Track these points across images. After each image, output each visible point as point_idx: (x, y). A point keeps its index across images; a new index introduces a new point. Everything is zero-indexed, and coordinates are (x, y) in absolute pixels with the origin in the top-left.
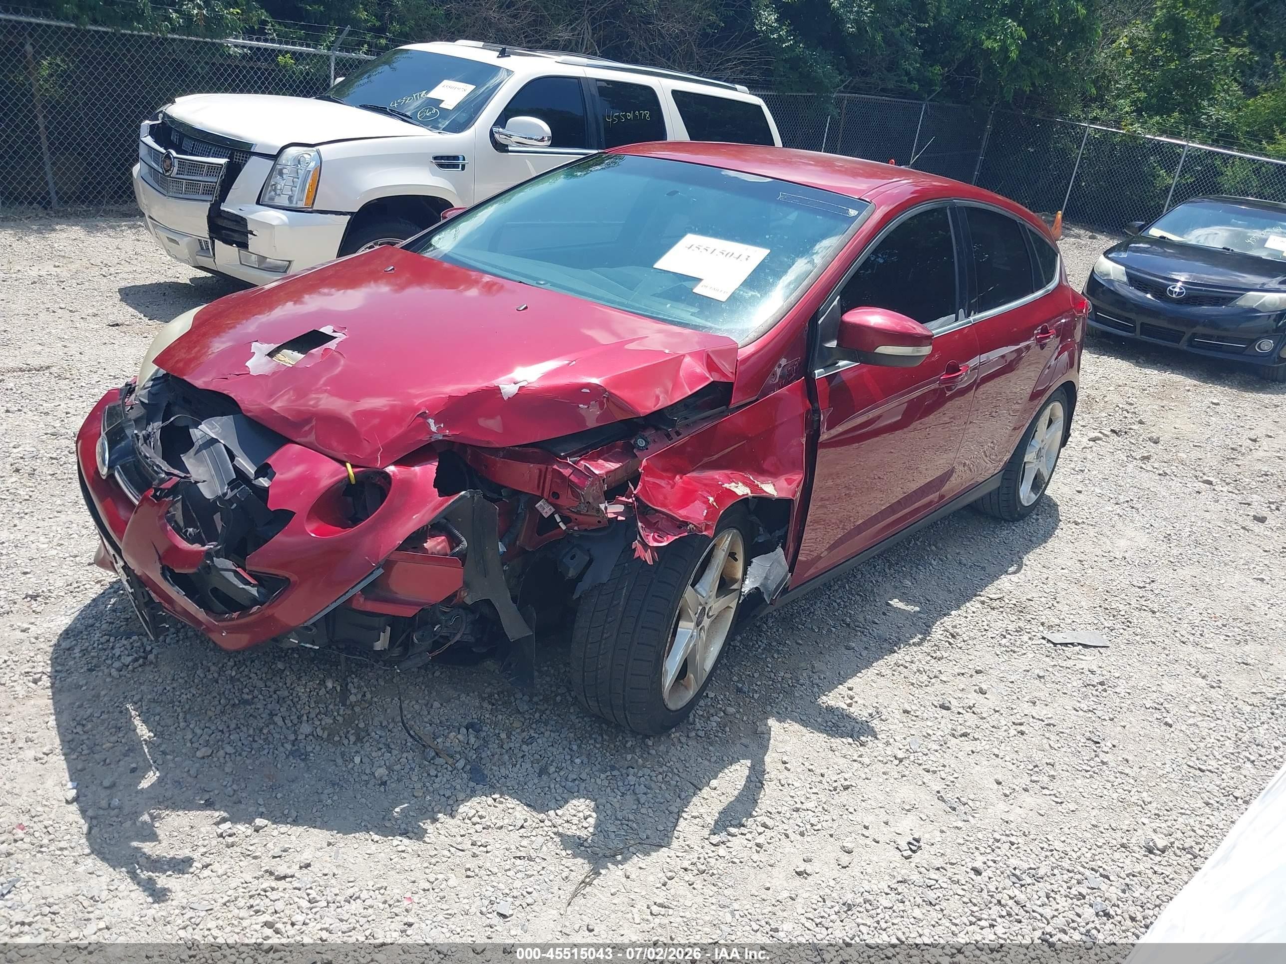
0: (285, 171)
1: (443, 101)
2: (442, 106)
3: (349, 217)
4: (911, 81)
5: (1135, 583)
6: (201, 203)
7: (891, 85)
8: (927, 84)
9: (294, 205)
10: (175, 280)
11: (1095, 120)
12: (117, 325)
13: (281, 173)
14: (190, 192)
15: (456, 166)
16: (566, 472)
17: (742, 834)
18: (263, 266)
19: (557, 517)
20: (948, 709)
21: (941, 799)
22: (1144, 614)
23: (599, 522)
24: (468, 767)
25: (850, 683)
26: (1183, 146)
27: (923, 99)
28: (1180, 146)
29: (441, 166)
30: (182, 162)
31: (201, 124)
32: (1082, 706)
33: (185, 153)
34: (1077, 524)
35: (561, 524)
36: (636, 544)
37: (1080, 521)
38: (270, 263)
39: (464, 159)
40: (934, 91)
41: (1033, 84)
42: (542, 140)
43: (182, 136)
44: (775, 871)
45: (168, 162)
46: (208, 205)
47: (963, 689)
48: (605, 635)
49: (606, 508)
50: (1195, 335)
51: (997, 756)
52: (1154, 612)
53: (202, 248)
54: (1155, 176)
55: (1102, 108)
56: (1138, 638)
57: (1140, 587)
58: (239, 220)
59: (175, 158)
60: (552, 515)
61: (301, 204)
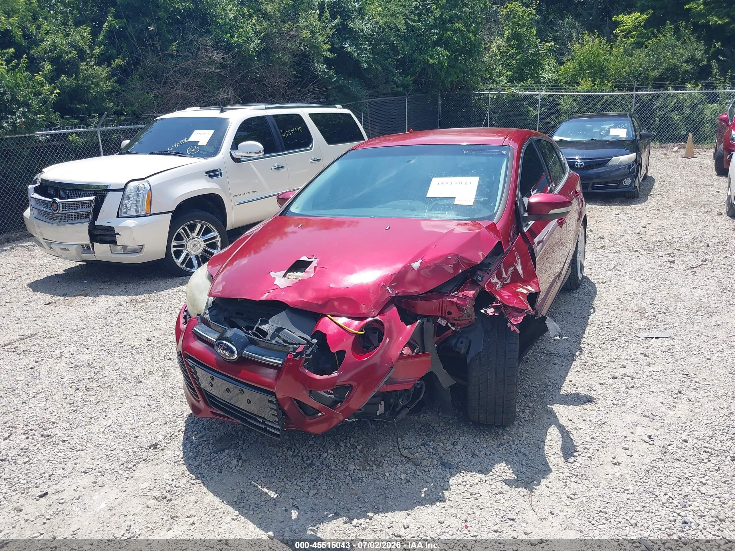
0: (130, 196)
1: (198, 142)
2: (199, 144)
3: (171, 214)
4: (397, 87)
5: (648, 303)
6: (81, 224)
7: (389, 91)
8: (406, 86)
9: (139, 214)
10: (56, 273)
11: (491, 90)
12: (49, 303)
13: (129, 198)
14: (74, 218)
15: (217, 175)
16: (455, 300)
17: (579, 455)
18: (126, 251)
19: (449, 324)
20: (616, 378)
21: (645, 416)
22: (662, 315)
23: (470, 322)
24: (439, 463)
25: (568, 378)
26: (538, 95)
27: (405, 95)
28: (536, 95)
29: (210, 176)
30: (64, 204)
31: (71, 180)
32: (669, 361)
33: (65, 199)
34: (603, 283)
35: (452, 328)
36: (509, 325)
37: (604, 281)
38: (129, 249)
39: (220, 170)
40: (409, 90)
41: (458, 77)
42: (260, 152)
43: (56, 189)
44: (605, 466)
45: (55, 205)
46: (88, 224)
47: (616, 368)
48: (489, 378)
49: (485, 311)
50: (594, 184)
51: (653, 392)
52: (665, 313)
53: (84, 250)
54: (528, 112)
55: (493, 83)
56: (667, 326)
57: (651, 304)
58: (109, 228)
59: (59, 202)
60: (447, 324)
61: (143, 213)
